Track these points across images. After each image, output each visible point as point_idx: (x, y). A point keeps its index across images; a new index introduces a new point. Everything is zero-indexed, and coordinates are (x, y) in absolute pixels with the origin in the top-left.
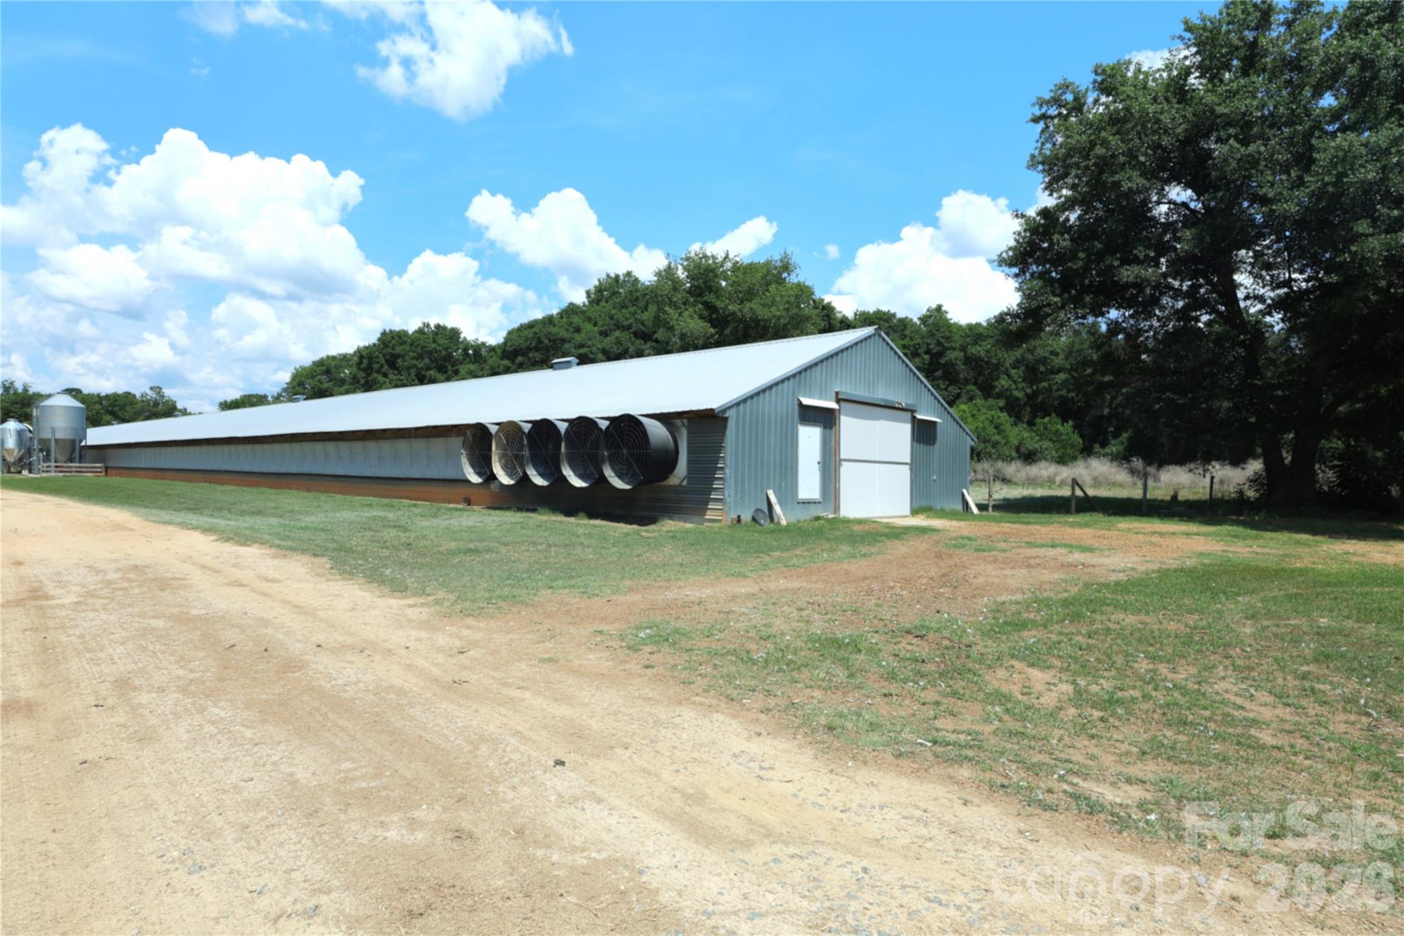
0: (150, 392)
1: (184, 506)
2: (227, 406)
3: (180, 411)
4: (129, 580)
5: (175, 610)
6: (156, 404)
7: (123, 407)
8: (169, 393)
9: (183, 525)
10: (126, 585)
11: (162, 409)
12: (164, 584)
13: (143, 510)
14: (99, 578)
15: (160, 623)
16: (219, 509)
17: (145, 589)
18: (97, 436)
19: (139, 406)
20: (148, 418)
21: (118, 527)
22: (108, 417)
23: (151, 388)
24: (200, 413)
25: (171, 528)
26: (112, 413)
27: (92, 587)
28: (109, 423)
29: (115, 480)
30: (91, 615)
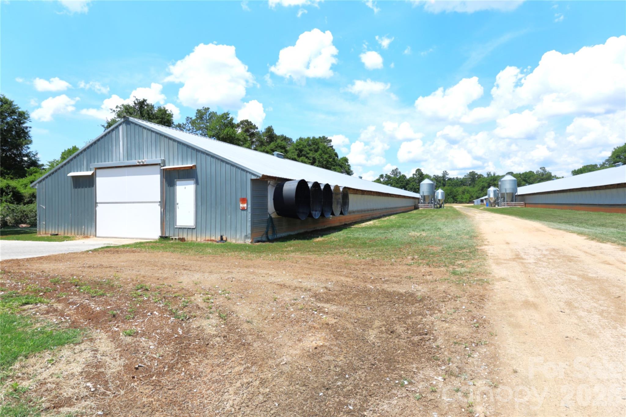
0: (540, 170)
1: (563, 221)
2: (576, 173)
3: (553, 177)
4: (553, 255)
5: (581, 273)
6: (543, 175)
7: (529, 178)
8: (548, 169)
9: (566, 230)
10: (552, 257)
11: (546, 177)
12: (570, 259)
13: (546, 223)
14: (540, 252)
15: (575, 278)
16: (580, 223)
17: (561, 260)
18: (522, 190)
19: (535, 177)
20: (539, 182)
21: (538, 230)
22: (523, 183)
23: (541, 168)
24: (563, 177)
25: (561, 231)
26: (525, 180)
27: (539, 257)
28: (524, 185)
29: (529, 209)
30: (544, 269)
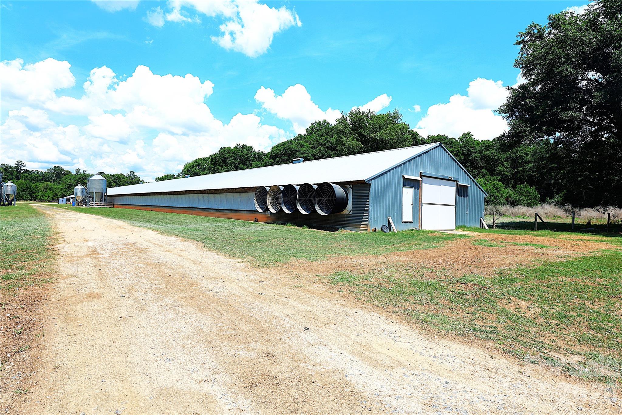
0: (130, 174)
1: (144, 220)
2: (159, 179)
3: (141, 181)
6: (132, 179)
7: (120, 180)
8: (137, 174)
9: (145, 227)
11: (134, 180)
18: (111, 191)
19: (125, 180)
21: (121, 228)
22: (114, 184)
23: (130, 172)
24: (149, 182)
25: (140, 228)
26: (115, 182)
28: (115, 187)
29: (117, 209)
